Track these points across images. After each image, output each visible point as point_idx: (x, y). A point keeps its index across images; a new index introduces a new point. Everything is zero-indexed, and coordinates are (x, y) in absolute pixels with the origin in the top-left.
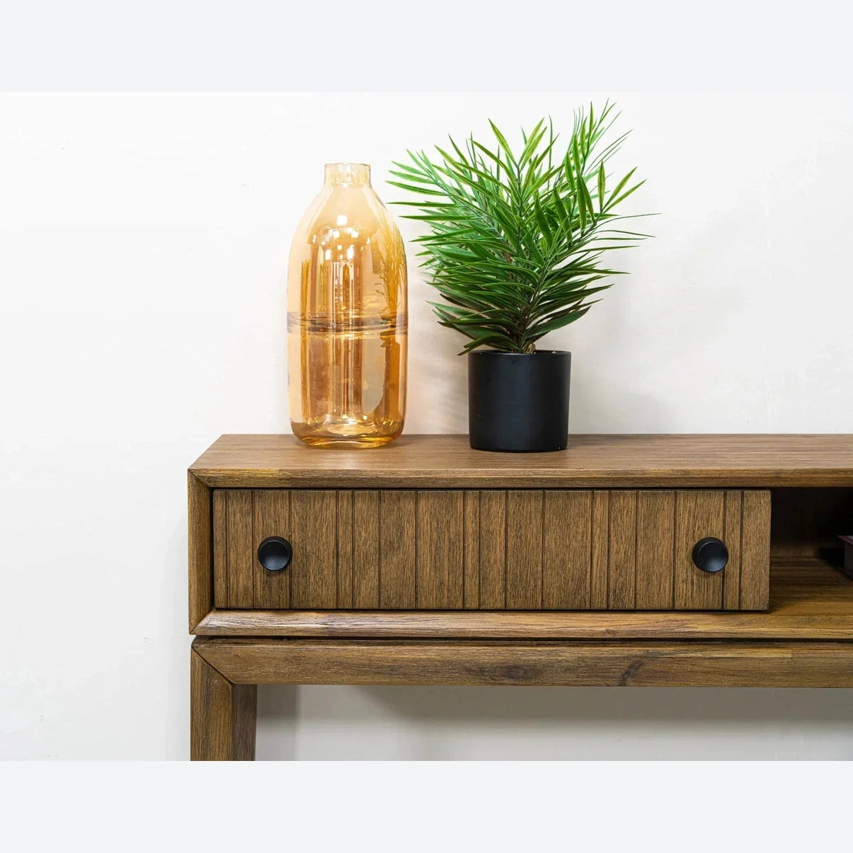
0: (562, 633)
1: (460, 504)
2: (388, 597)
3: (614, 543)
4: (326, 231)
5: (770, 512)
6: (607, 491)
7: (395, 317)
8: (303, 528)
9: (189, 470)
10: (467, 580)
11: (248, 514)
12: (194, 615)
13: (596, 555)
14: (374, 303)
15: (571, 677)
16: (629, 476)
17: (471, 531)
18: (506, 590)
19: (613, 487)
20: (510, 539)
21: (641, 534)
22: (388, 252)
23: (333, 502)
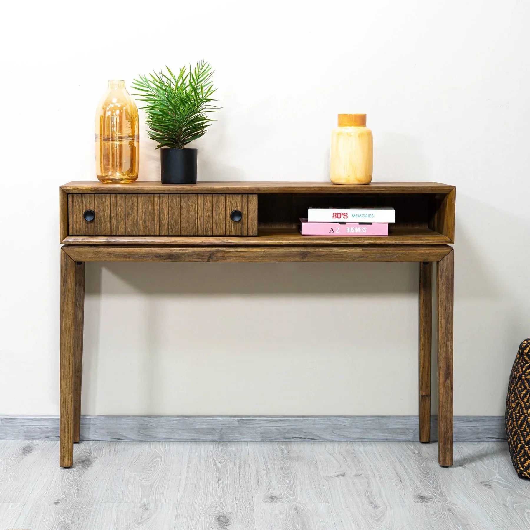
0: (188, 243)
1: (152, 199)
2: (128, 231)
3: (205, 213)
4: (109, 105)
5: (257, 201)
6: (202, 195)
7: (134, 136)
8: (99, 207)
9: (60, 187)
10: (155, 225)
11: (80, 202)
12: (62, 237)
13: (199, 216)
14: (127, 131)
15: (191, 259)
16: (209, 189)
17: (156, 208)
18: (168, 229)
19: (205, 193)
20: (170, 211)
21: (214, 209)
22: (131, 112)
23: (109, 198)
